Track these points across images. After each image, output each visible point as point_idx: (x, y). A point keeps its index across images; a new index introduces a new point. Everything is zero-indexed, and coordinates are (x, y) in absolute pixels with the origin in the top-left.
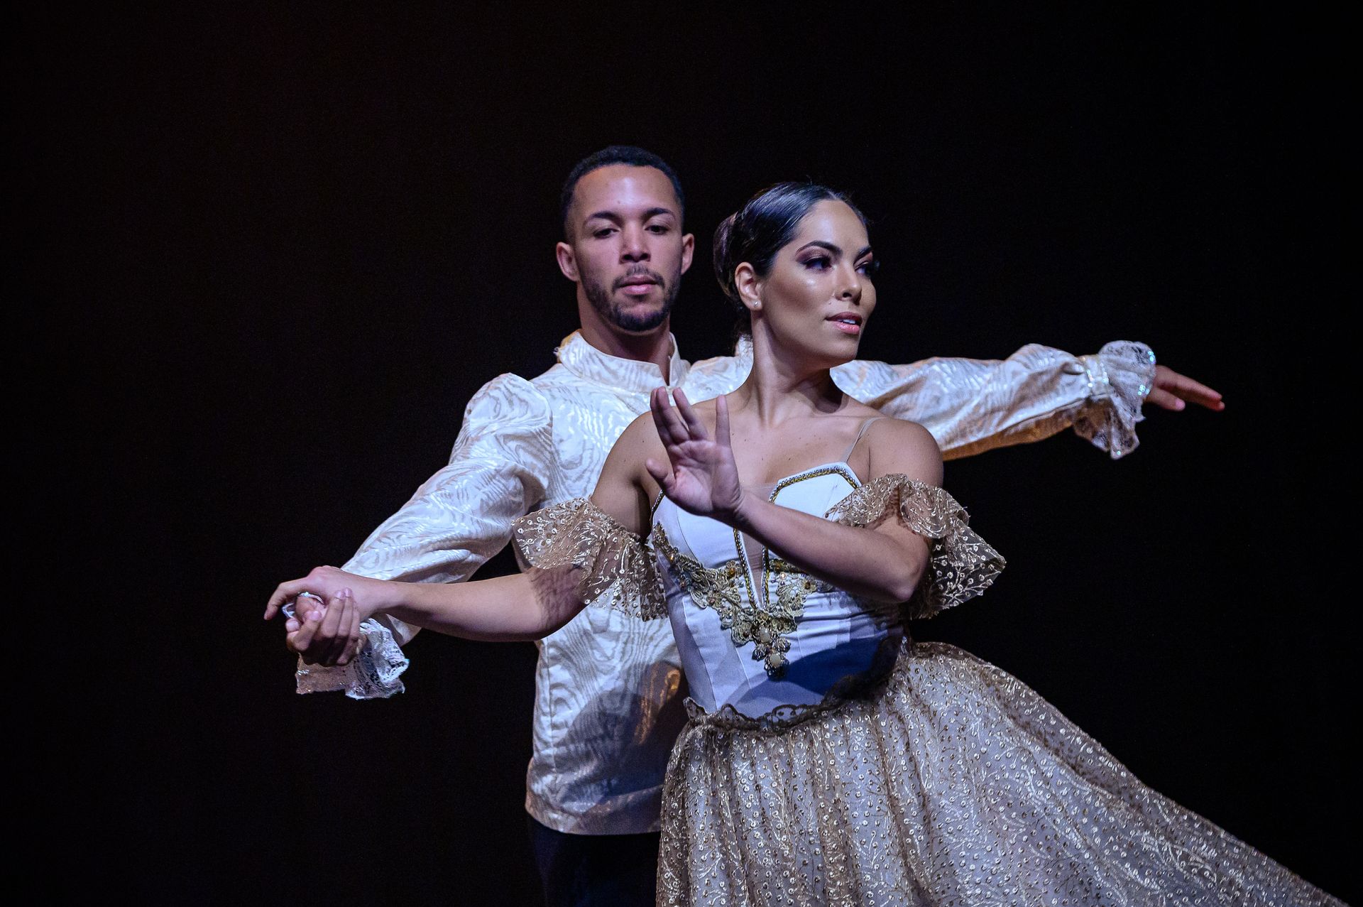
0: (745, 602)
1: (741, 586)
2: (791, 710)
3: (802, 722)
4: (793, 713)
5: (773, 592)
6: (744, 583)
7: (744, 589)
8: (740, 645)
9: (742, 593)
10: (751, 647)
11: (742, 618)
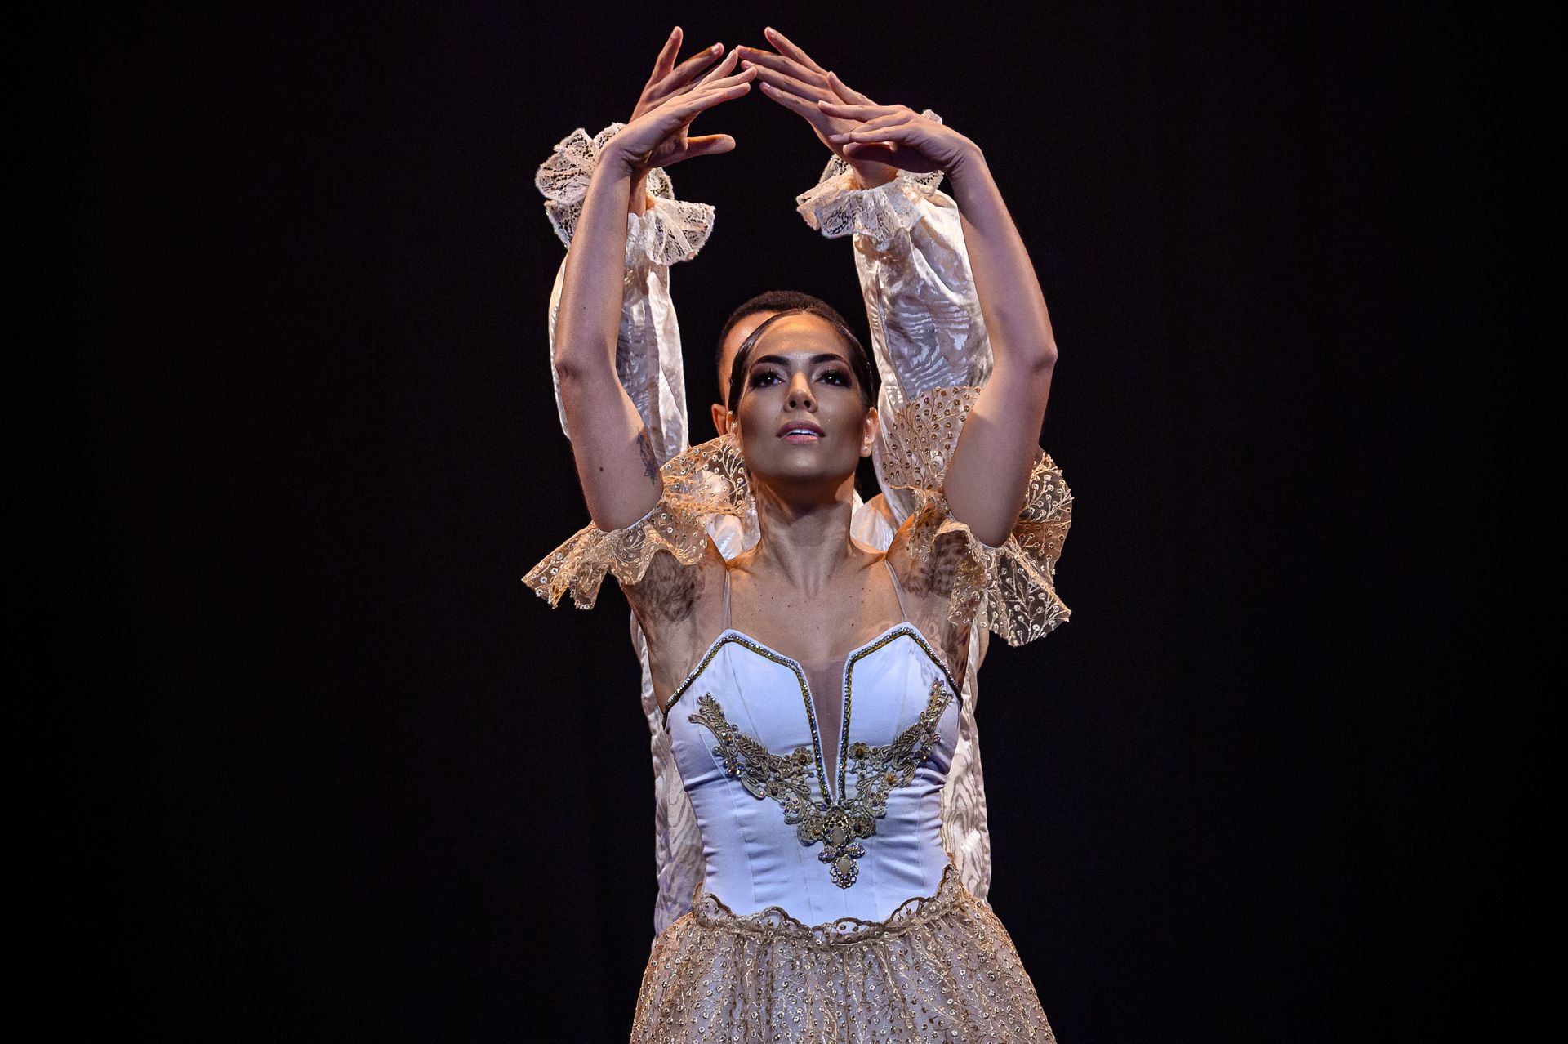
0: (817, 794)
1: (811, 775)
2: (855, 925)
3: (861, 940)
4: (856, 929)
5: (851, 786)
6: (815, 772)
7: (816, 779)
8: (808, 845)
9: (813, 784)
10: (820, 847)
11: (812, 813)
